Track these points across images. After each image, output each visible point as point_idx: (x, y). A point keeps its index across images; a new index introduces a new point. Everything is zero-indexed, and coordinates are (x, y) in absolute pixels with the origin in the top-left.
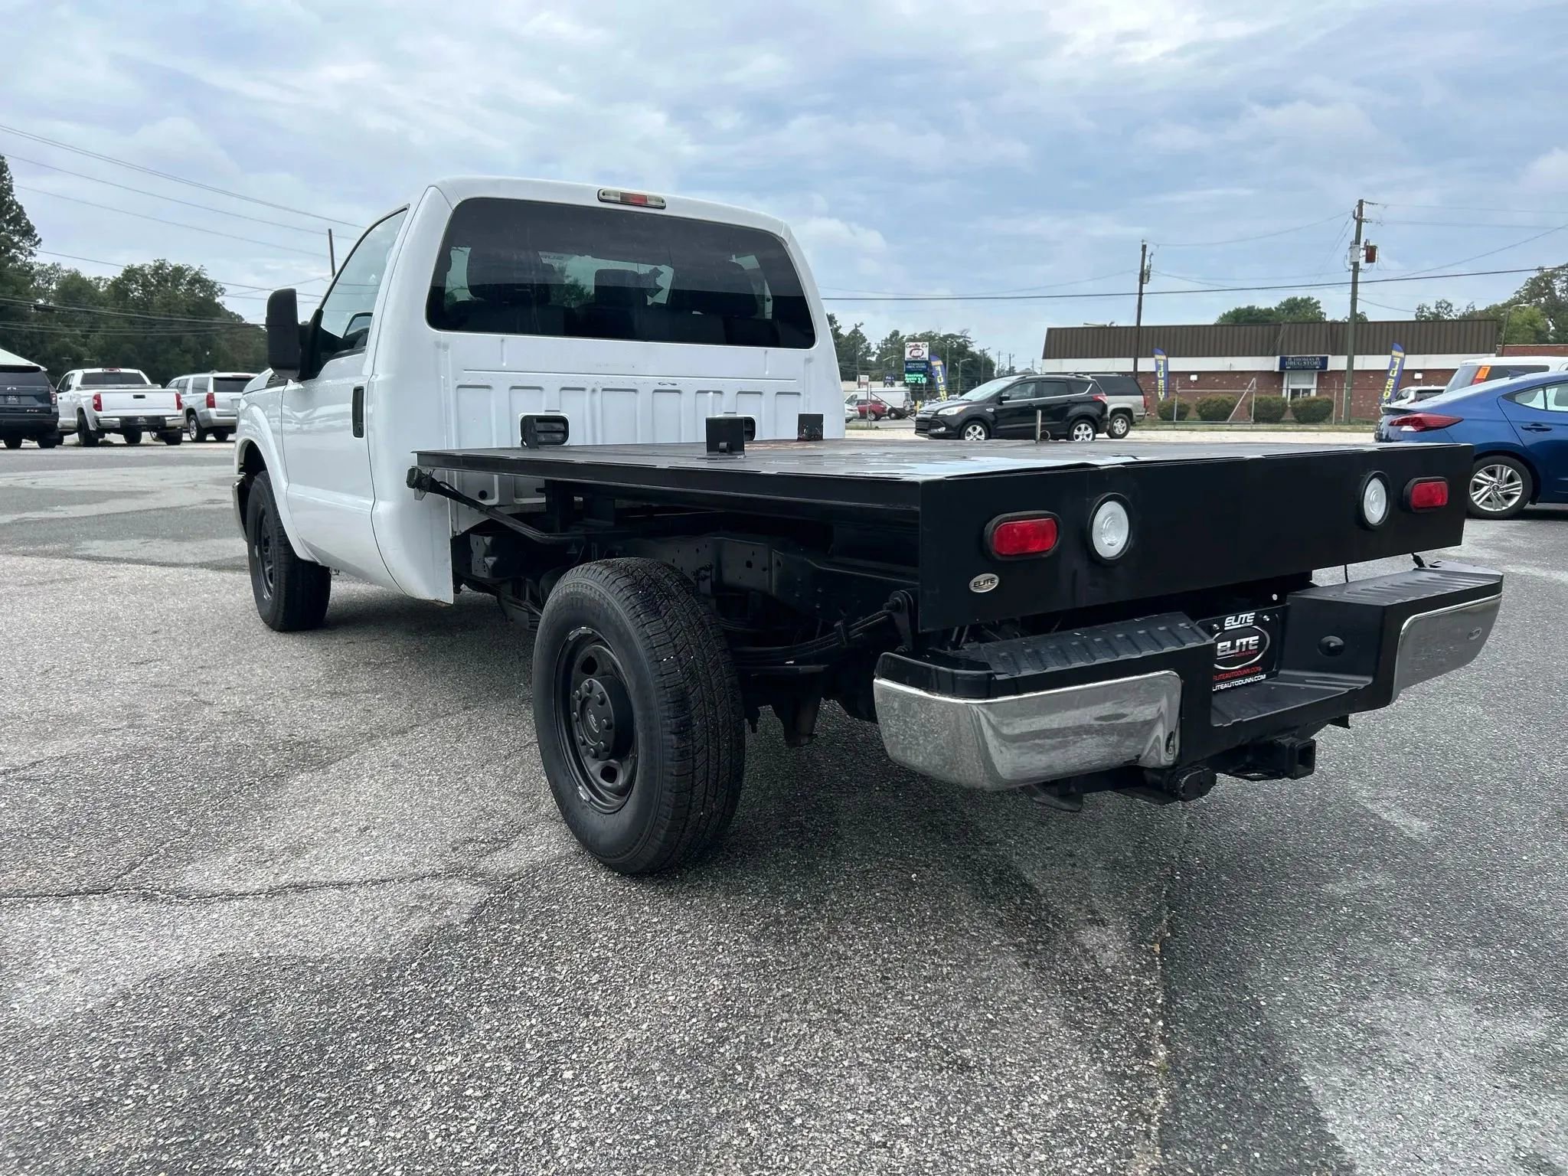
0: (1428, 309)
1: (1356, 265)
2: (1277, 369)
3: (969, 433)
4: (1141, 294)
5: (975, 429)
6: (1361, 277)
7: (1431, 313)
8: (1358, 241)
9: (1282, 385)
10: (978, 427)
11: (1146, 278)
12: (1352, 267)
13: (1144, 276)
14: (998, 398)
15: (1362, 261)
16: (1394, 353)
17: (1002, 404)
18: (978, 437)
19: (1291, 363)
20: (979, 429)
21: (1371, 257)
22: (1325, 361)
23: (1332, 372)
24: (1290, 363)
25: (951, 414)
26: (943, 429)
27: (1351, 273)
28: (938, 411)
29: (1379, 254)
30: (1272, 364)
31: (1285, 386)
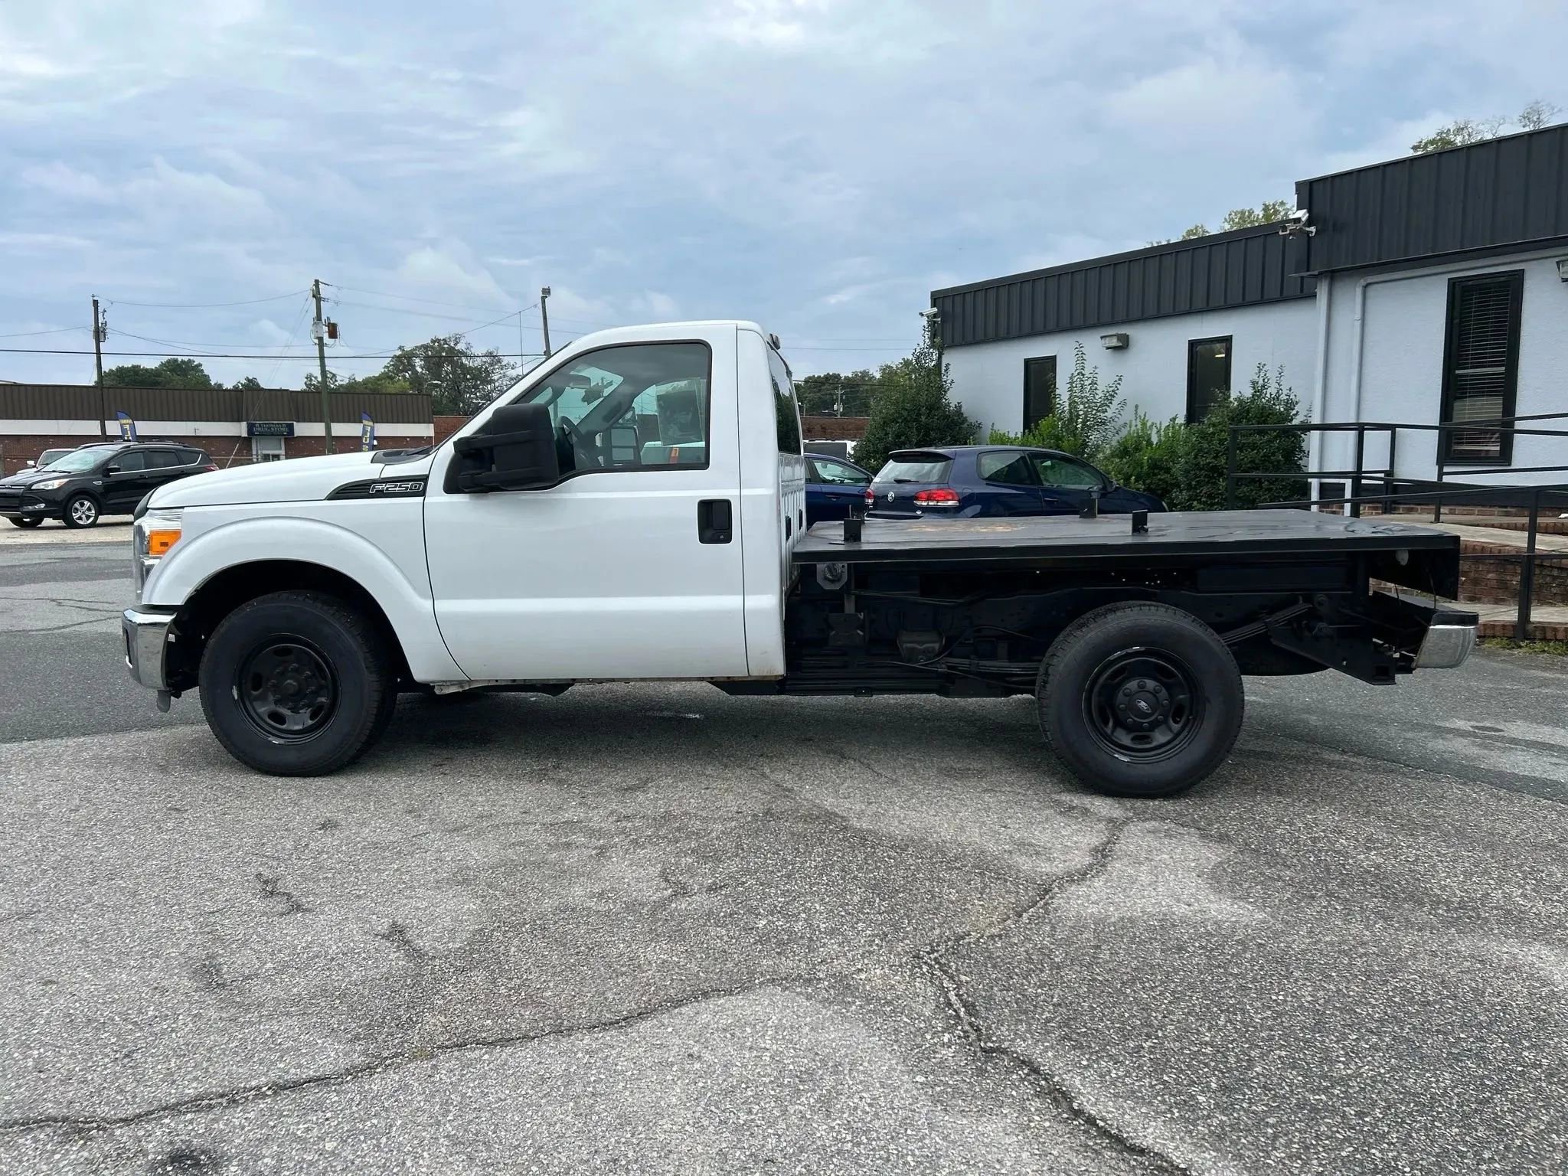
0: (316, 378)
1: (321, 339)
2: (245, 434)
3: (77, 509)
4: (98, 353)
5: (82, 505)
6: (327, 352)
7: (318, 382)
8: (319, 317)
9: (251, 450)
10: (86, 502)
11: (102, 335)
12: (317, 341)
13: (99, 334)
14: (104, 469)
15: (326, 336)
16: (365, 422)
17: (110, 476)
18: (87, 513)
19: (259, 429)
20: (87, 504)
21: (333, 334)
22: (291, 427)
23: (298, 437)
24: (257, 430)
25: (50, 488)
26: (43, 506)
27: (317, 347)
28: (32, 485)
29: (340, 330)
30: (240, 429)
31: (254, 452)
